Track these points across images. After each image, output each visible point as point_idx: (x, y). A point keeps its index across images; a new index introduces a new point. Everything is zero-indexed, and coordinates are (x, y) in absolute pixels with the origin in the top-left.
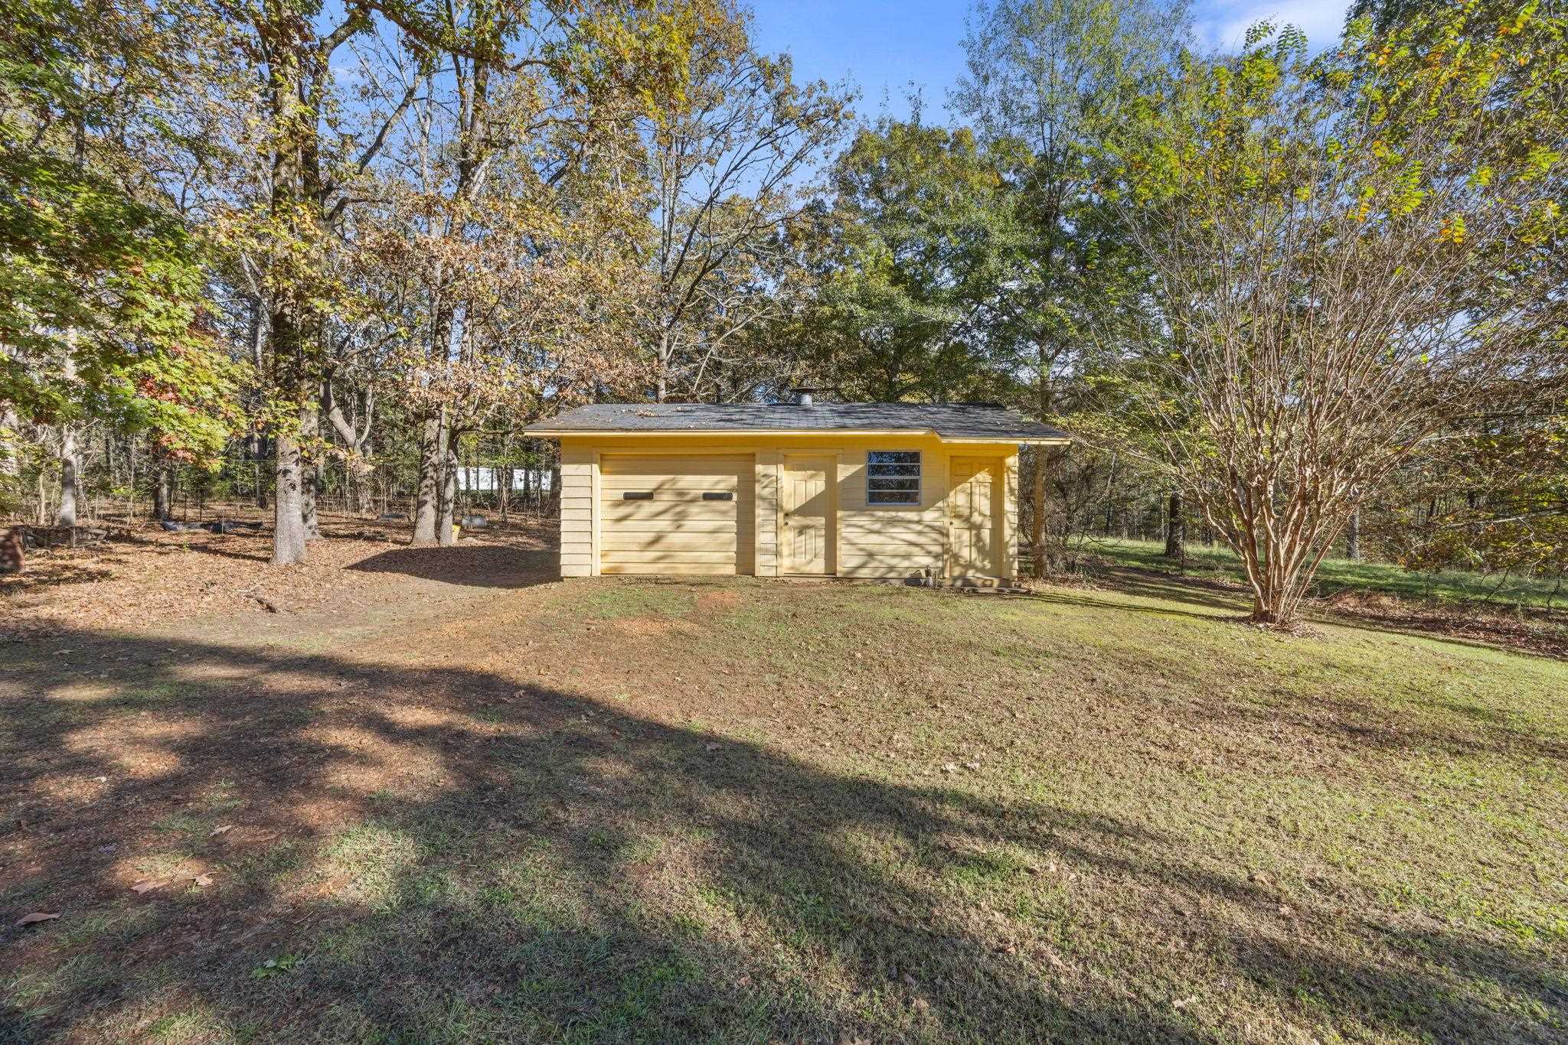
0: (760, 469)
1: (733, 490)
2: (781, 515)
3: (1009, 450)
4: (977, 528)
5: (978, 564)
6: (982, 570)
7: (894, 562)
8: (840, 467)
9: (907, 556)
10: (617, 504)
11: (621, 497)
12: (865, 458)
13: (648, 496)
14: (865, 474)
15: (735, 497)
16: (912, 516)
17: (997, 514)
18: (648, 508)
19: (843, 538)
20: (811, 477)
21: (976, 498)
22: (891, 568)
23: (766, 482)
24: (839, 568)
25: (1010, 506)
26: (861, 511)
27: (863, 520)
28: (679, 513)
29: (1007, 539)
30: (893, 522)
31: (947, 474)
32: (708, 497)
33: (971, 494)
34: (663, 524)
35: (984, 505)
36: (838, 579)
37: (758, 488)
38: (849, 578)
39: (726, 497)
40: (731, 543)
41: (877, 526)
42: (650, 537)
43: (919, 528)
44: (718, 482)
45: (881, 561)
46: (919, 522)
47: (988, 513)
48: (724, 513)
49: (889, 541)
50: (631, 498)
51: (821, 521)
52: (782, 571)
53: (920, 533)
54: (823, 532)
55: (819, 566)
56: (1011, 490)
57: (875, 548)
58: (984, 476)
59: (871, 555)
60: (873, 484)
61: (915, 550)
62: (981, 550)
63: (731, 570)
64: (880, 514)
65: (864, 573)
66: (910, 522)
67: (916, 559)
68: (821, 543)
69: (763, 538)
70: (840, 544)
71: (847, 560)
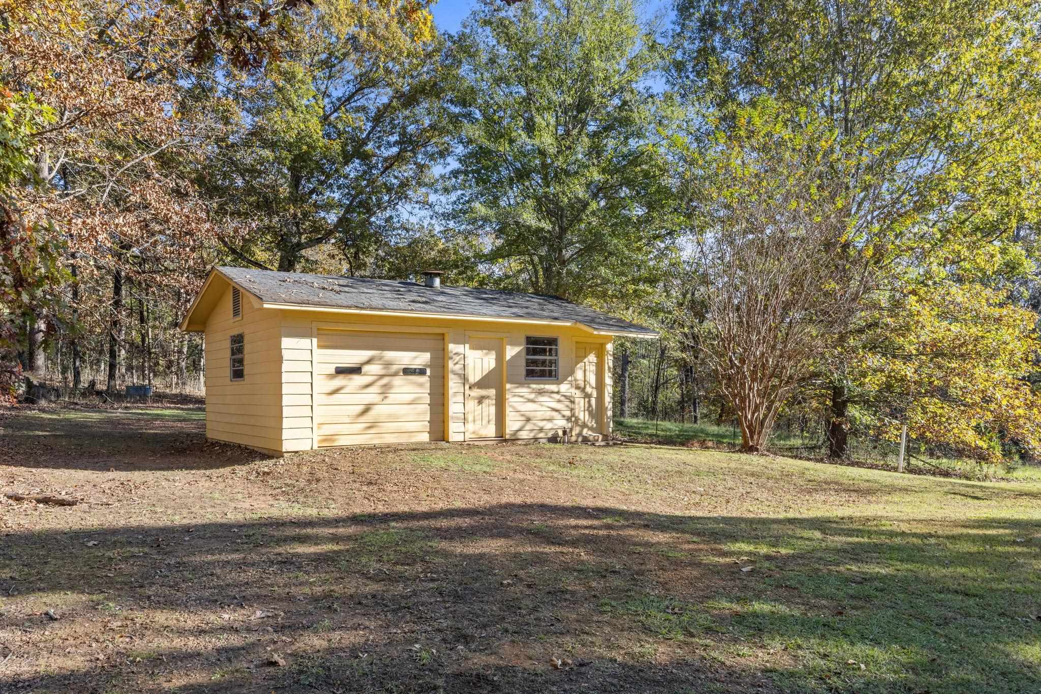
0: (452, 347)
1: (426, 366)
2: (467, 387)
3: (609, 339)
4: (588, 396)
5: (590, 425)
6: (591, 429)
7: (541, 424)
8: (508, 348)
9: (550, 420)
10: (331, 377)
11: (333, 371)
12: (524, 340)
13: (356, 370)
14: (524, 353)
15: (428, 372)
16: (553, 388)
17: (600, 386)
18: (357, 380)
19: (511, 406)
20: (487, 354)
21: (587, 373)
22: (541, 430)
23: (457, 358)
24: (508, 431)
25: (608, 380)
26: (521, 384)
27: (523, 391)
28: (385, 386)
29: (607, 404)
30: (541, 393)
31: (574, 356)
32: (407, 371)
33: (585, 371)
34: (372, 396)
35: (592, 379)
36: (506, 441)
37: (451, 364)
38: (514, 440)
39: (422, 372)
40: (425, 413)
41: (532, 396)
42: (360, 408)
43: (557, 397)
44: (416, 357)
45: (534, 424)
46: (558, 393)
47: (594, 385)
48: (421, 385)
49: (540, 408)
50: (340, 371)
51: (492, 392)
52: (468, 436)
53: (559, 401)
54: (494, 402)
55: (490, 431)
56: (609, 368)
57: (531, 415)
58: (592, 358)
59: (528, 420)
60: (529, 363)
61: (555, 414)
62: (590, 413)
63: (425, 437)
64: (534, 386)
65: (524, 435)
66: (553, 392)
67: (555, 422)
68: (493, 410)
69: (455, 407)
70: (508, 410)
71: (512, 424)
